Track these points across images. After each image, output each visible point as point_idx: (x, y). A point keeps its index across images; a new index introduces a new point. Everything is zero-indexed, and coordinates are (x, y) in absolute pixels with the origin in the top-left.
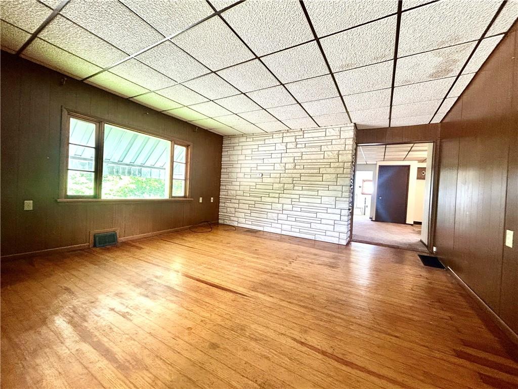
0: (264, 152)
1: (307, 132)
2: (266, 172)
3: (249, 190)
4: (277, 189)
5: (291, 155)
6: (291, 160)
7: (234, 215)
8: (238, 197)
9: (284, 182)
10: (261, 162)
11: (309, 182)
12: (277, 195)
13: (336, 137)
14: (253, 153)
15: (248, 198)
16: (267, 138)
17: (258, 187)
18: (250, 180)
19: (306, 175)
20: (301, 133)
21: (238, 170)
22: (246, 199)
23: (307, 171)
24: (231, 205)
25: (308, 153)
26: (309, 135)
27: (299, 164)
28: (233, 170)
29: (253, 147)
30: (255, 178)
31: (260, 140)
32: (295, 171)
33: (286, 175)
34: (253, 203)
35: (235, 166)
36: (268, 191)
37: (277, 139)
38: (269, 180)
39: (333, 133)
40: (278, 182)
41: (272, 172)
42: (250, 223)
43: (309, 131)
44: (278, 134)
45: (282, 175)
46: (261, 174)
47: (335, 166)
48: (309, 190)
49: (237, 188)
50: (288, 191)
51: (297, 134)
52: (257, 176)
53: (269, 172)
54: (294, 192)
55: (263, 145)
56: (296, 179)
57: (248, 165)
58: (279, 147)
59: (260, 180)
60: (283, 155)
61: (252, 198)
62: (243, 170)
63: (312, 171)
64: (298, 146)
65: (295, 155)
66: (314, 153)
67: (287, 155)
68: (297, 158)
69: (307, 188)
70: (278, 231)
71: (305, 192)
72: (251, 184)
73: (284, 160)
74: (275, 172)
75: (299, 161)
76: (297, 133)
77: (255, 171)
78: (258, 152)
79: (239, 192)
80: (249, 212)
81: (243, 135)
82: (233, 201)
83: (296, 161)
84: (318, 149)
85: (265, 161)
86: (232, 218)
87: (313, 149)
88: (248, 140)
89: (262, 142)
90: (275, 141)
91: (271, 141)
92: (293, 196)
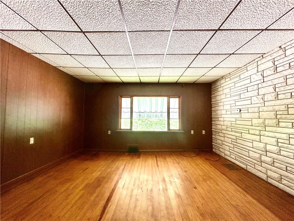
0: (240, 88)
2: (244, 107)
3: (230, 125)
4: (257, 125)
5: (270, 83)
6: (271, 89)
7: (222, 147)
8: (223, 131)
9: (264, 117)
10: (238, 97)
12: (257, 132)
14: (231, 90)
15: (231, 133)
16: (242, 72)
17: (238, 122)
18: (230, 116)
20: (281, 52)
21: (222, 108)
22: (229, 134)
24: (219, 138)
27: (283, 92)
28: (219, 108)
29: (231, 85)
30: (234, 114)
32: (278, 102)
33: (266, 109)
34: (235, 138)
35: (219, 104)
36: (248, 127)
37: (252, 70)
38: (248, 115)
40: (257, 117)
41: (249, 106)
42: (234, 157)
44: (252, 65)
45: (261, 109)
46: (239, 110)
49: (222, 123)
50: (271, 129)
53: (247, 106)
54: (279, 130)
55: (238, 81)
56: (281, 113)
58: (254, 79)
59: (238, 116)
60: (260, 86)
61: (233, 133)
62: (225, 107)
64: (279, 70)
65: (276, 82)
67: (264, 85)
72: (232, 120)
73: (262, 91)
74: (252, 106)
75: (282, 89)
76: (274, 54)
77: (234, 108)
78: (235, 89)
79: (223, 127)
80: (232, 146)
81: (222, 77)
82: (220, 134)
83: (277, 90)
85: (242, 96)
86: (221, 149)
88: (227, 80)
89: (238, 79)
90: (250, 73)
91: (246, 74)
92: (278, 135)
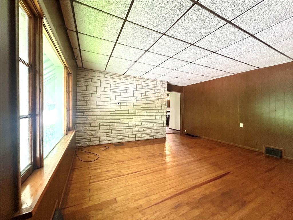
0: (121, 88)
1: (147, 80)
3: (109, 115)
4: (132, 113)
5: (139, 92)
6: (140, 95)
7: (95, 136)
8: (98, 121)
9: (136, 108)
10: (119, 94)
11: (150, 108)
12: (132, 117)
13: (161, 86)
14: (112, 87)
15: (109, 121)
16: (123, 78)
17: (117, 112)
18: (110, 107)
19: (148, 104)
20: (145, 80)
21: (98, 99)
22: (107, 122)
23: (149, 102)
24: (91, 128)
25: (148, 92)
26: (149, 83)
28: (92, 99)
29: (111, 83)
30: (114, 106)
31: (118, 79)
32: (142, 102)
33: (137, 104)
34: (114, 124)
35: (93, 95)
36: (125, 115)
37: (130, 80)
38: (126, 107)
39: (160, 84)
40: (132, 108)
41: (127, 102)
42: (112, 139)
43: (149, 80)
44: (131, 78)
45: (134, 104)
46: (119, 103)
47: (161, 100)
48: (149, 113)
49: (98, 114)
50: (139, 114)
51: (142, 80)
52: (116, 104)
53: (125, 102)
54: (142, 114)
55: (120, 83)
56: (143, 107)
57: (108, 96)
58: (132, 86)
59: (119, 107)
60: (135, 92)
61: (113, 121)
62: (102, 99)
63: (151, 102)
64: (143, 87)
65: (142, 92)
66: (151, 93)
67: (137, 92)
68: (143, 95)
69: (149, 111)
70: (134, 139)
71: (148, 114)
72: (111, 110)
73: (135, 95)
74: (130, 102)
75: (144, 96)
77: (114, 101)
78: (116, 87)
79: (98, 117)
80: (110, 131)
81: (101, 72)
82: (94, 125)
83: (142, 96)
84: (153, 91)
85: (122, 94)
86: (93, 139)
87: (151, 91)
88: (106, 76)
89: (119, 81)
90: (129, 82)
91: (126, 81)
92: (142, 117)
